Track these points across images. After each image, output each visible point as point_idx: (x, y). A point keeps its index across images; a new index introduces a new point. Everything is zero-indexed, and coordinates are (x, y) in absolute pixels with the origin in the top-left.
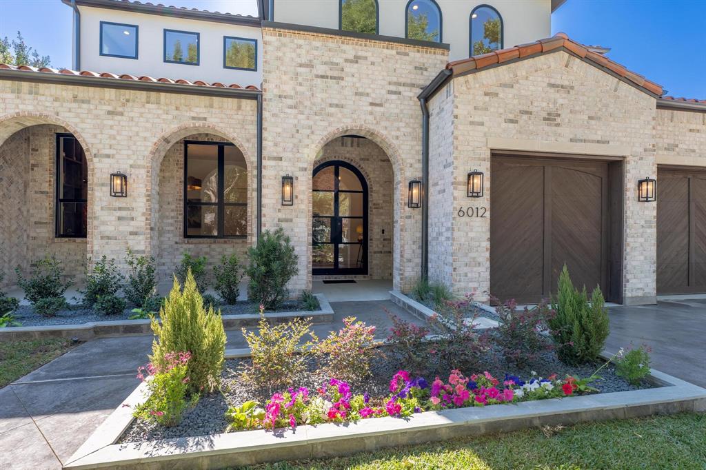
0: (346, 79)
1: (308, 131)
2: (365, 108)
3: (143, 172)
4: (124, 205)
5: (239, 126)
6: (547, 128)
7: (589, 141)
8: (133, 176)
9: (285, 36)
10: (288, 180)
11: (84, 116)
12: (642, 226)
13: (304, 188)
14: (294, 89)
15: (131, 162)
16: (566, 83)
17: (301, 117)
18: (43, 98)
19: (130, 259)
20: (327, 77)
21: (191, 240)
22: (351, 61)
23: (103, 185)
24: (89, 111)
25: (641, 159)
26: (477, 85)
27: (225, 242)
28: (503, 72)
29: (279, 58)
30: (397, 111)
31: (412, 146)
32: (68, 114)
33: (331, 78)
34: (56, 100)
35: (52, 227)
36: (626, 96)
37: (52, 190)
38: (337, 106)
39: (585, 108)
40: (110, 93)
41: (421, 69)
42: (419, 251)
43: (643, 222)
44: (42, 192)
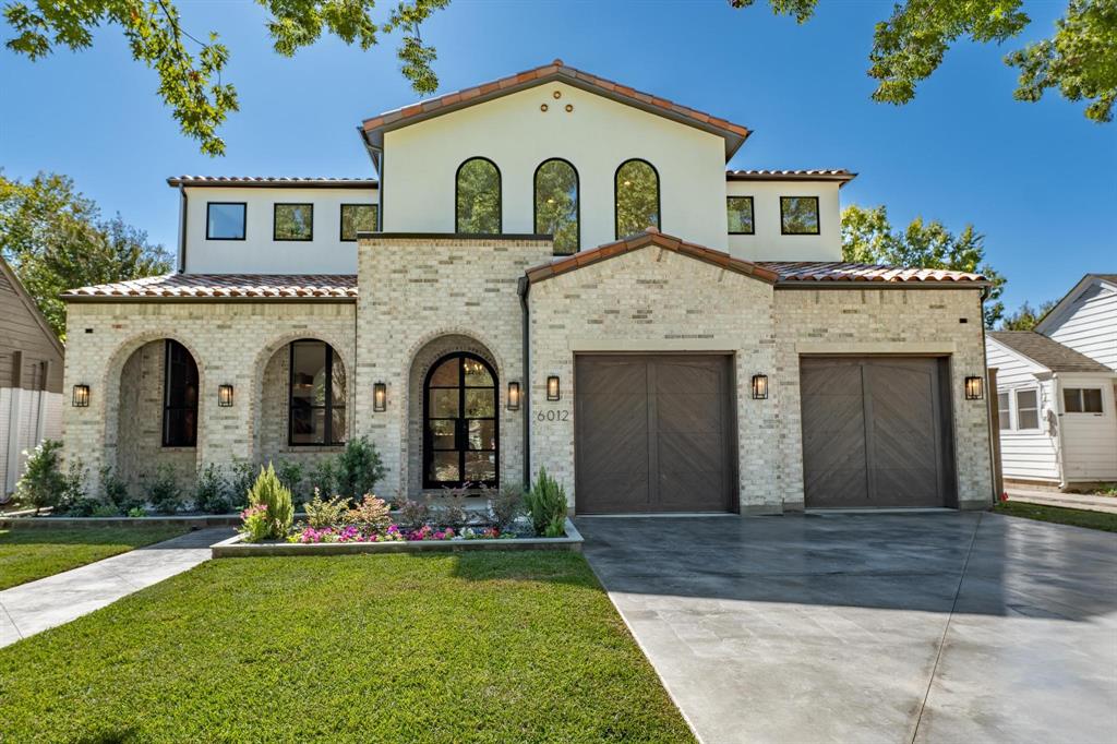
0: (441, 280)
1: (403, 336)
2: (461, 309)
3: (247, 381)
4: (229, 414)
5: (338, 332)
6: (636, 326)
7: (689, 336)
8: (239, 386)
9: (379, 244)
10: (380, 386)
11: (198, 331)
12: (761, 427)
13: (398, 393)
14: (388, 295)
15: (237, 372)
16: (658, 278)
17: (394, 322)
18: (164, 317)
19: (234, 466)
20: (421, 281)
21: (297, 448)
22: (446, 263)
23: (212, 395)
24: (202, 326)
25: (756, 351)
26: (557, 289)
27: (332, 451)
28: (585, 274)
29: (373, 267)
30: (496, 309)
31: (512, 344)
32: (184, 331)
33: (425, 281)
34: (175, 318)
35: (160, 436)
36: (733, 285)
37: (161, 397)
38: (431, 308)
39: (682, 301)
40: (220, 308)
41: (521, 263)
42: (521, 457)
43: (761, 422)
44: (151, 400)
